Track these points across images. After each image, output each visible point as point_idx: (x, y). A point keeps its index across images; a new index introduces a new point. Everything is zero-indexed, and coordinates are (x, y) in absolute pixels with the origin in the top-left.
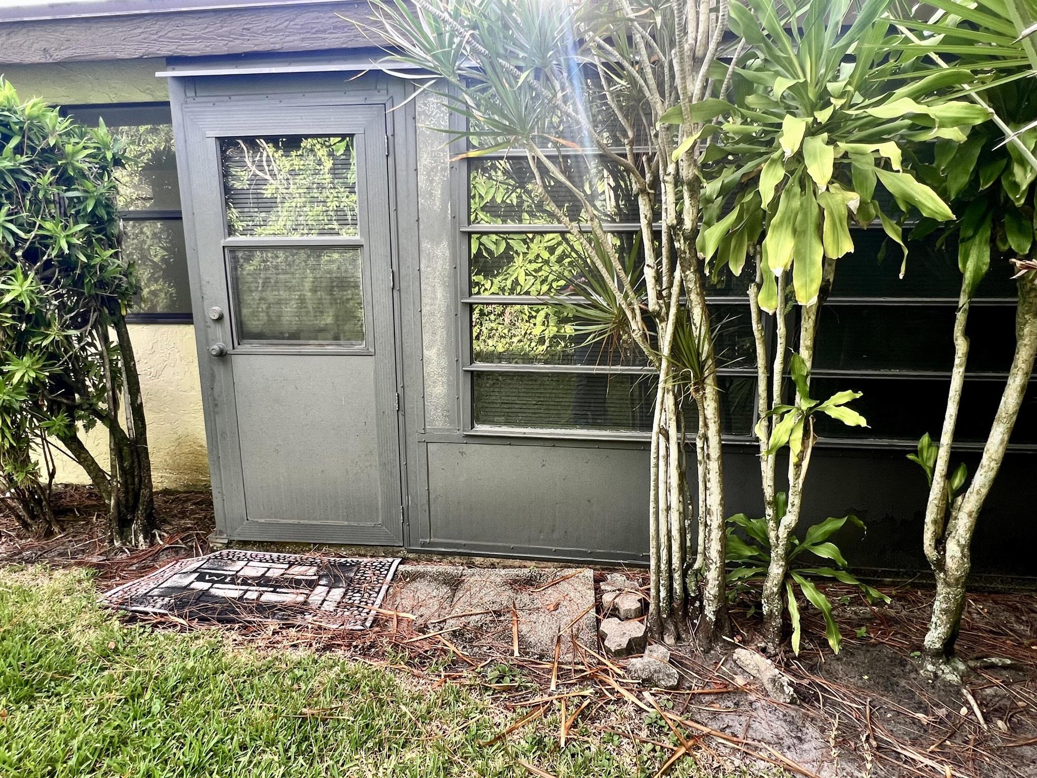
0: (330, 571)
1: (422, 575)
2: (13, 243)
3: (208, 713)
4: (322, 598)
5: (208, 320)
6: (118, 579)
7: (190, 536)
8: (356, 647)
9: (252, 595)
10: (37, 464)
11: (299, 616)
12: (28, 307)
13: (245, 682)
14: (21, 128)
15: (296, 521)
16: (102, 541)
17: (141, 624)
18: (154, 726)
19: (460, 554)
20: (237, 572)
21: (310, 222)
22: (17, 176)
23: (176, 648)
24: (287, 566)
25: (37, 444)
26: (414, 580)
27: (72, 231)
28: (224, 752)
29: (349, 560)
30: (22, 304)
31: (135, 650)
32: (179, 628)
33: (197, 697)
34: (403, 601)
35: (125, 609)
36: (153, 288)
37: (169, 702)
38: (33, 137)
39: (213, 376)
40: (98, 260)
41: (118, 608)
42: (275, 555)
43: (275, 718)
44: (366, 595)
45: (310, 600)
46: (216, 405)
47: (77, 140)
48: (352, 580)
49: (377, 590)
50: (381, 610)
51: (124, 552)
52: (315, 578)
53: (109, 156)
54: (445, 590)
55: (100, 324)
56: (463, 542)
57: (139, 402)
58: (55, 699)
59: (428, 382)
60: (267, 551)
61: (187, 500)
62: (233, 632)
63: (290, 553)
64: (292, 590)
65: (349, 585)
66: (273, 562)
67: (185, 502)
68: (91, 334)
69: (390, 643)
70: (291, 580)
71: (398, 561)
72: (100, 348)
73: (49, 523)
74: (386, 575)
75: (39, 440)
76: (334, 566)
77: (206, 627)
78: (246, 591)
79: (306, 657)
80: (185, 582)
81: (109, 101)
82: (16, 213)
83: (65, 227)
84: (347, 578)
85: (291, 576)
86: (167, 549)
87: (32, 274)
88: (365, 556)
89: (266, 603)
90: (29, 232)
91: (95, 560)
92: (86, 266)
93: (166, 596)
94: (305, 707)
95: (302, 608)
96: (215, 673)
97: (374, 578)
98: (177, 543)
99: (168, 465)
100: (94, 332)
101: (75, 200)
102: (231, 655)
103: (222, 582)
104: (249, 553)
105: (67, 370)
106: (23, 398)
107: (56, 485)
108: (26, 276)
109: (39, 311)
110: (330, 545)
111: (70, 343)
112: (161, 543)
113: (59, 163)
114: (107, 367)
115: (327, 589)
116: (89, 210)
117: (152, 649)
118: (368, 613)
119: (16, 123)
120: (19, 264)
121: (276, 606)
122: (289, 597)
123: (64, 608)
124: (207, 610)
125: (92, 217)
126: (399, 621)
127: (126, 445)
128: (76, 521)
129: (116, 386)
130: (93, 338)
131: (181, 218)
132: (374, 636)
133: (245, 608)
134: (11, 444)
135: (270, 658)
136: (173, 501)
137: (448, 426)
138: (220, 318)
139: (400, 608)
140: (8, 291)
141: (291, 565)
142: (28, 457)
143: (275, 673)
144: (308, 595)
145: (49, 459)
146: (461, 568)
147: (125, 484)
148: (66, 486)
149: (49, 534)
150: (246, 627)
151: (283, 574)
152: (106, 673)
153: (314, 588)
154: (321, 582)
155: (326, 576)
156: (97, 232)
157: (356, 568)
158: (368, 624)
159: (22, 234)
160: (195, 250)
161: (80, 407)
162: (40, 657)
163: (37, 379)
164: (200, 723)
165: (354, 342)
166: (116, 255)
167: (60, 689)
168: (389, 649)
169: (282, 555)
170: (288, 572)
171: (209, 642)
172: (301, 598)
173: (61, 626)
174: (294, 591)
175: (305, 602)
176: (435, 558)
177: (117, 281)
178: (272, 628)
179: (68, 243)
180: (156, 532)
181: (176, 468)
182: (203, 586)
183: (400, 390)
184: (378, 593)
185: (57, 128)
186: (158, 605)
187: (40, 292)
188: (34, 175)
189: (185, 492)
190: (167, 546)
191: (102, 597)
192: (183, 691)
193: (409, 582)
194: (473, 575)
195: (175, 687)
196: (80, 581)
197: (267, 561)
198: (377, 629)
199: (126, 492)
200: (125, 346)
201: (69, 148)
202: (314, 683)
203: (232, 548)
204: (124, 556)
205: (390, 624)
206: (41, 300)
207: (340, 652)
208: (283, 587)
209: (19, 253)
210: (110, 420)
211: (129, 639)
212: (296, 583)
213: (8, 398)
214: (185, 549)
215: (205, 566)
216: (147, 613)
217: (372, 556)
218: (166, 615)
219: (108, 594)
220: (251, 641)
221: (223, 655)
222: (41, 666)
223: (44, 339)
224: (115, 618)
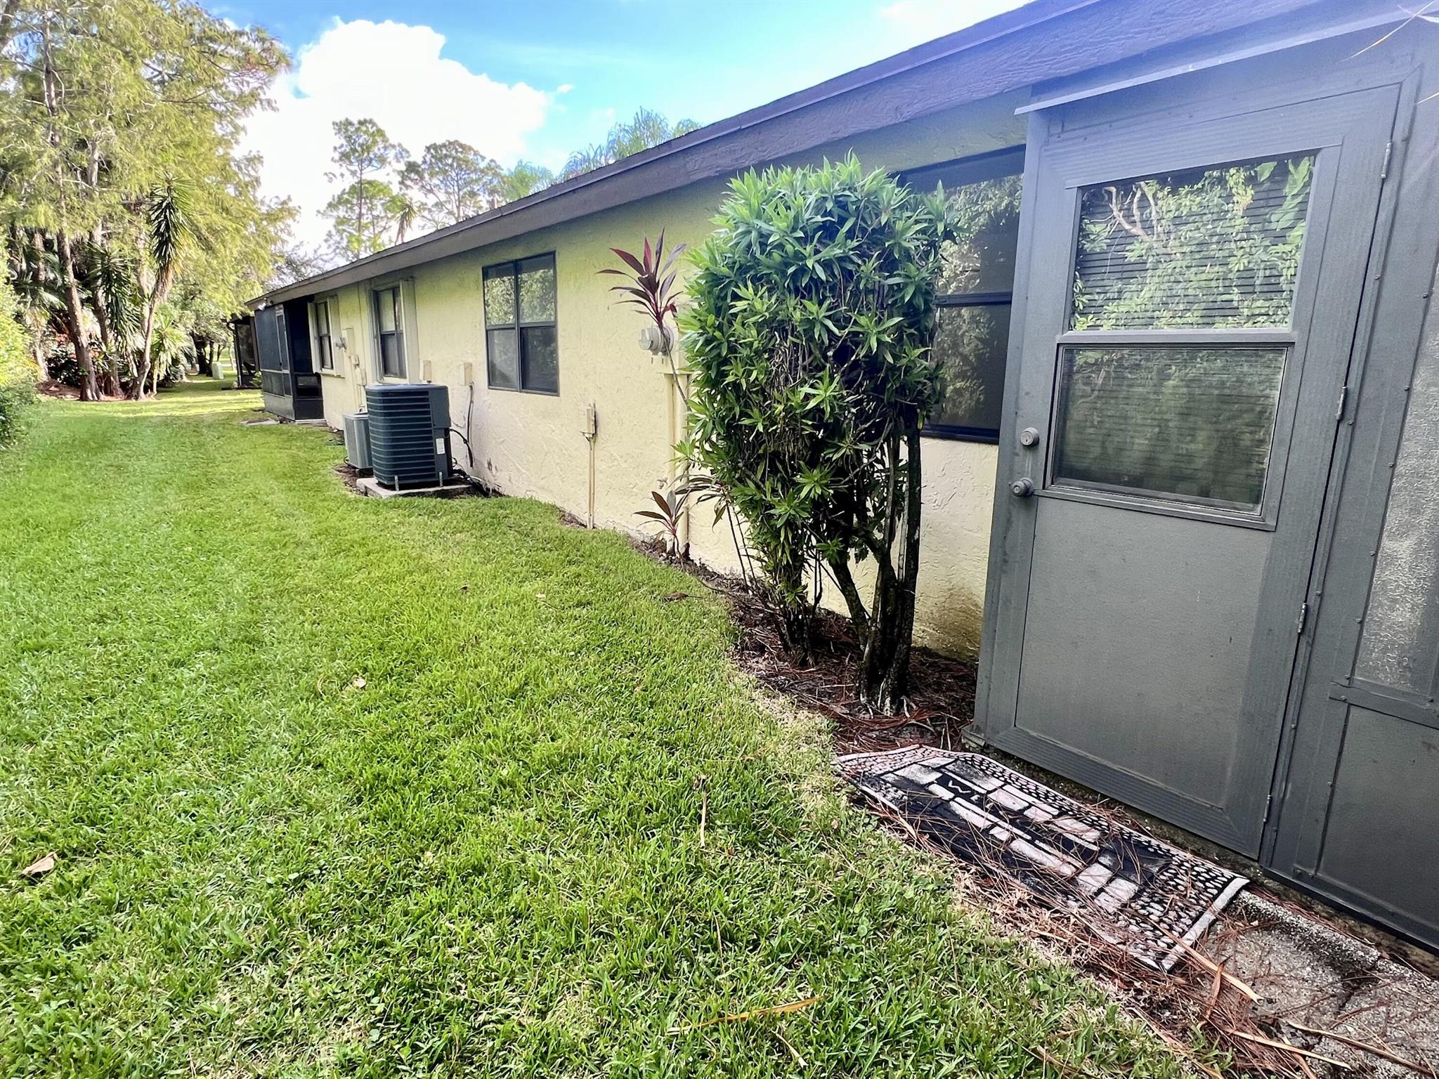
0: (1119, 847)
1: (1287, 929)
2: (827, 342)
3: (917, 971)
4: (1099, 885)
5: (1018, 446)
6: (856, 743)
7: (942, 718)
8: (1139, 992)
9: (1001, 834)
10: (806, 587)
11: (1060, 897)
12: (827, 415)
13: (968, 955)
14: (858, 208)
15: (1083, 753)
16: (850, 689)
17: (869, 812)
18: (857, 950)
19: (1378, 926)
20: (989, 792)
21: (1191, 292)
22: (844, 264)
23: (898, 862)
24: (1056, 812)
25: (810, 565)
26: (1267, 929)
27: (885, 326)
28: (925, 1039)
29: (1154, 842)
30: (823, 411)
31: (856, 842)
32: (906, 836)
33: (909, 941)
34: (1238, 957)
35: (855, 785)
36: (958, 385)
37: (878, 929)
38: (866, 216)
39: (1009, 521)
40: (904, 361)
41: (849, 781)
42: (1043, 788)
43: (998, 1035)
44: (1172, 914)
45: (1082, 878)
46: (1005, 561)
47: (909, 214)
48: (1152, 878)
49: (1193, 914)
50: (1194, 953)
51: (868, 711)
52: (1095, 848)
53: (941, 228)
54: (1328, 978)
55: (894, 438)
56: (1391, 908)
57: (916, 537)
58: (774, 859)
59: (1378, 598)
60: (1032, 778)
61: (947, 669)
62: (967, 875)
63: (1065, 793)
64: (1056, 852)
65: (1146, 884)
66: (1038, 798)
67: (943, 670)
68: (882, 448)
69: (1200, 1018)
70: (1059, 837)
71: (1240, 882)
72: (887, 466)
73: (805, 651)
74: (1215, 897)
75: (812, 562)
76: (1128, 841)
77: (938, 851)
78: (995, 825)
79: (1058, 965)
80: (926, 778)
81: (953, 157)
82: (836, 307)
83: (879, 321)
84: (1145, 871)
85: (1060, 831)
86: (913, 725)
87: (837, 377)
88: (1184, 848)
89: (1018, 854)
90: (844, 328)
91: (839, 710)
92: (892, 368)
93: (899, 788)
94: (1042, 1045)
95: (1068, 887)
96: (935, 922)
97: (1192, 893)
98: (925, 723)
99: (933, 619)
100: (885, 446)
101: (896, 288)
102: (958, 907)
103: (967, 798)
104: (1009, 771)
105: (850, 489)
106: (806, 515)
107: (820, 609)
108: (832, 379)
109: (837, 420)
110: (1128, 807)
111: (860, 459)
112: (908, 715)
113: (887, 245)
114: (891, 489)
115: (1108, 873)
116: (906, 300)
117: (873, 849)
118: (1170, 946)
119: (853, 203)
120: (828, 365)
121: (1029, 865)
122: (1051, 860)
123: (800, 757)
124: (942, 828)
125: (909, 308)
126: (1225, 987)
127: (893, 586)
128: (830, 658)
129: (896, 511)
130: (883, 453)
131: (1010, 303)
132: (1173, 990)
133: (989, 848)
134: (788, 561)
135: (1006, 939)
136: (931, 665)
137: (1405, 686)
138: (1035, 444)
139: (1230, 965)
140: (814, 396)
141: (1062, 813)
142: (800, 577)
143: (1010, 967)
144: (1078, 872)
145: (818, 581)
146: (1375, 952)
147: (883, 631)
148: (829, 613)
149: (804, 664)
150: (984, 876)
151: (1048, 822)
152: (823, 855)
153: (1090, 864)
154: (1102, 860)
155: (1113, 853)
156: (910, 326)
157: (1162, 862)
158: (1167, 964)
159: (836, 331)
160: (1020, 349)
161: (856, 532)
162: (770, 804)
163: (821, 496)
164: (907, 981)
165: (1238, 504)
166: (924, 355)
167: (780, 850)
168: (1197, 1028)
169: (1053, 792)
170: (1057, 821)
171: (936, 875)
172: (1068, 871)
173: (794, 777)
174: (1060, 854)
175: (1073, 879)
176: (1319, 908)
177: (920, 387)
178: (1019, 895)
179: (879, 341)
180: (904, 699)
181: (941, 627)
182: (943, 793)
183: (1313, 600)
184: (1195, 920)
185: (892, 203)
186: (889, 796)
187: (843, 397)
188: (860, 262)
189: (946, 658)
190: (913, 721)
191: (837, 760)
192: (895, 925)
193: (1256, 928)
194: (1401, 978)
195: (887, 915)
196: (819, 731)
197: (1030, 794)
198: (1180, 980)
199: (883, 641)
200: (914, 466)
201: (899, 226)
202: (1064, 1014)
203: (987, 755)
204: (867, 716)
205: (1205, 984)
206: (840, 407)
207: (1111, 988)
208: (1044, 841)
209: (830, 353)
210: (882, 554)
211: (852, 824)
212: (1066, 845)
213: (792, 512)
214: (932, 734)
215: (951, 767)
216: (876, 801)
217: (1195, 853)
218: (896, 812)
219: (843, 758)
220: (988, 900)
221: (950, 901)
222: (769, 815)
223: (835, 452)
224: (844, 791)
